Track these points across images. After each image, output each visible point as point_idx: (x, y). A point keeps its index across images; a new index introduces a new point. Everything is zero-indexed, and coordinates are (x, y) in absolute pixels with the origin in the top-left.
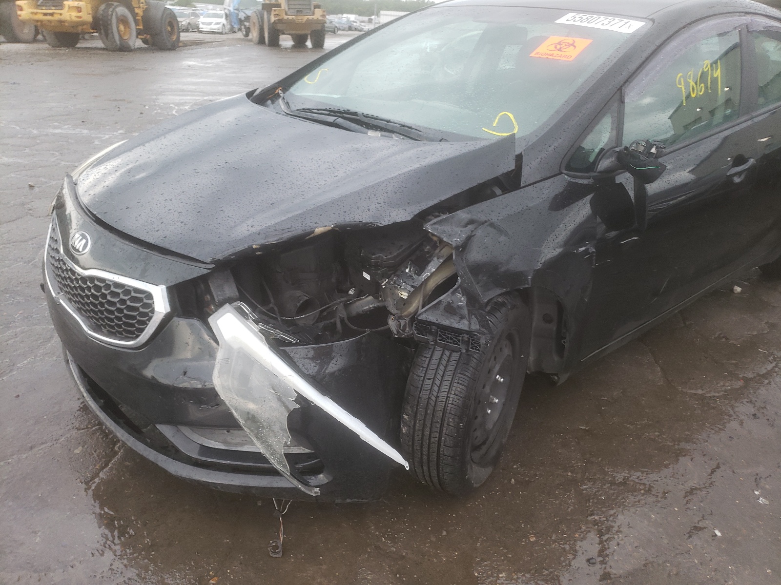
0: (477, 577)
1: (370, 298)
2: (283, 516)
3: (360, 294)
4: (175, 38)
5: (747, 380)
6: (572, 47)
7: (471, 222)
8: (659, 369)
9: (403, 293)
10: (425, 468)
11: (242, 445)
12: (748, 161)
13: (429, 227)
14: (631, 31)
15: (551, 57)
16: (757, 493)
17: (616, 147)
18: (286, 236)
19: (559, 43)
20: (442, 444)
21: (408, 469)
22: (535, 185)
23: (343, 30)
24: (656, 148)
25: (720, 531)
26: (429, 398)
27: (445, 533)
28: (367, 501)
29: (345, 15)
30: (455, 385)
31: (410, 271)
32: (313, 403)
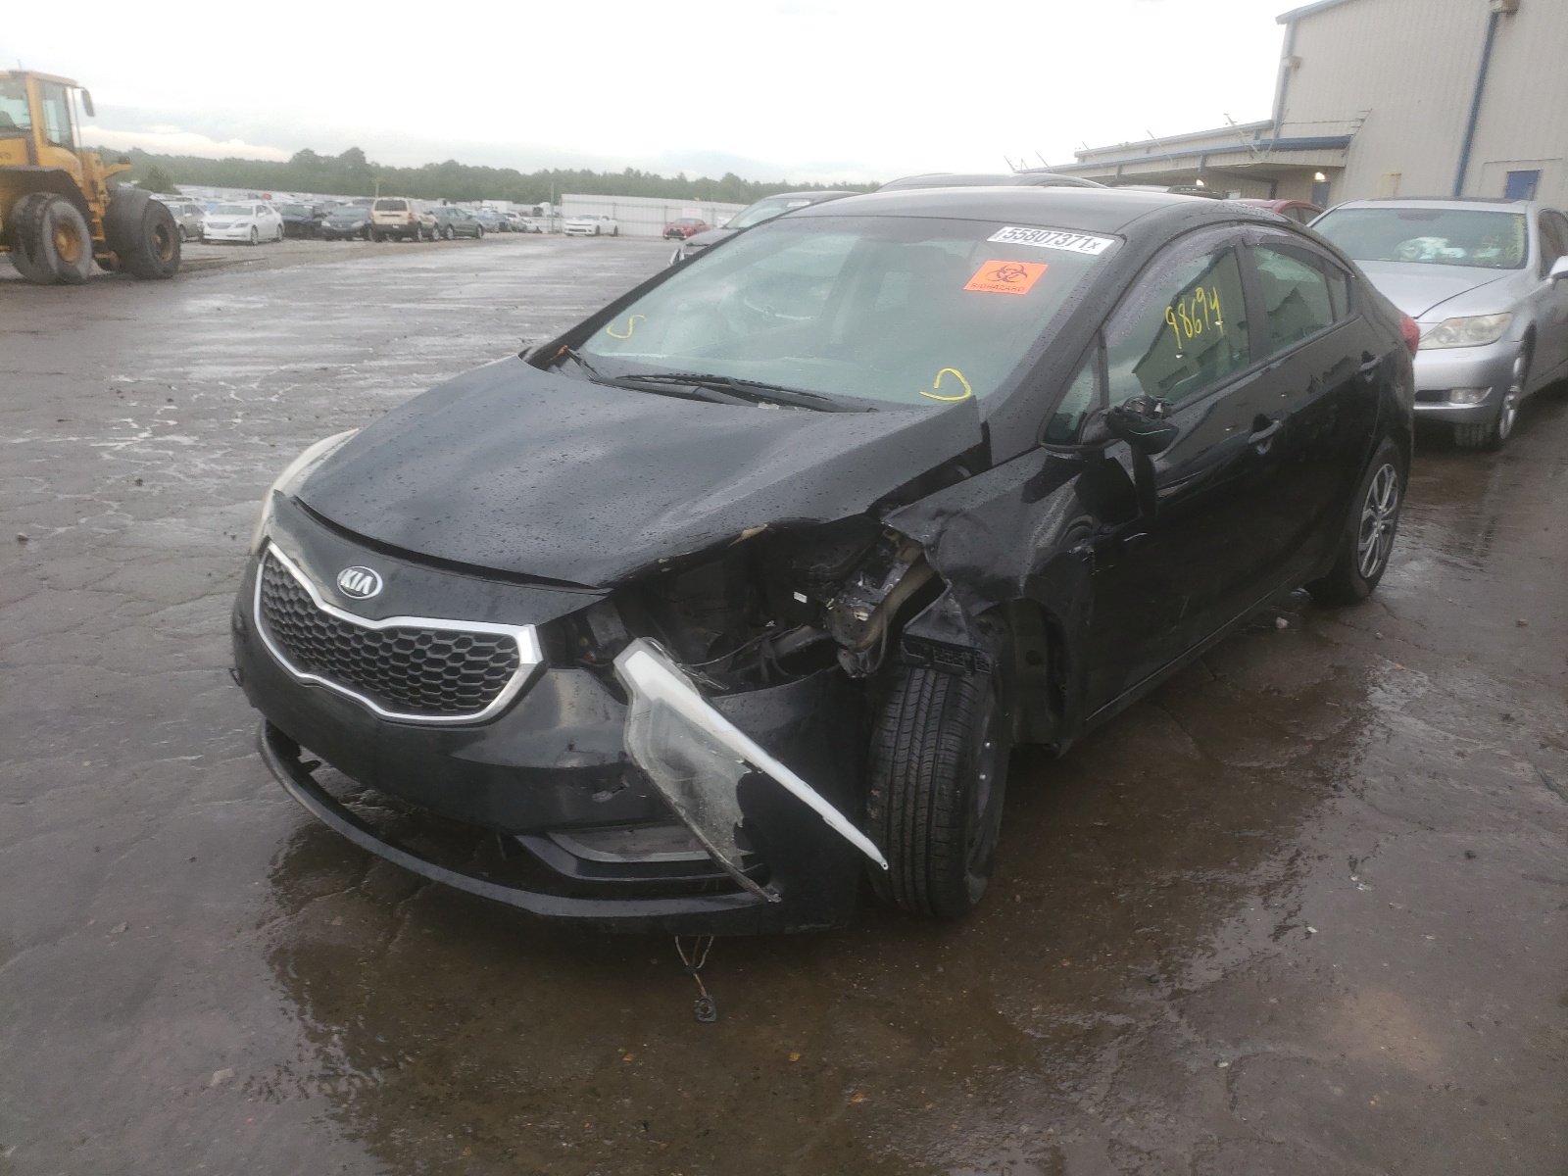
0: (1002, 1015)
1: (806, 629)
2: (698, 972)
3: (791, 625)
4: (169, 255)
5: (1317, 744)
6: (1022, 276)
7: (940, 513)
8: (1190, 739)
9: (861, 614)
10: (907, 869)
11: (648, 852)
12: (1272, 423)
13: (888, 521)
14: (1097, 251)
15: (996, 291)
16: (1354, 879)
17: (1102, 409)
18: (702, 545)
19: (1003, 270)
20: (933, 824)
21: (886, 868)
22: (1010, 463)
23: (490, 231)
24: (1163, 405)
25: (1314, 927)
26: (909, 761)
27: (941, 970)
28: (828, 926)
29: (486, 203)
30: (945, 736)
31: (864, 583)
32: (760, 770)
